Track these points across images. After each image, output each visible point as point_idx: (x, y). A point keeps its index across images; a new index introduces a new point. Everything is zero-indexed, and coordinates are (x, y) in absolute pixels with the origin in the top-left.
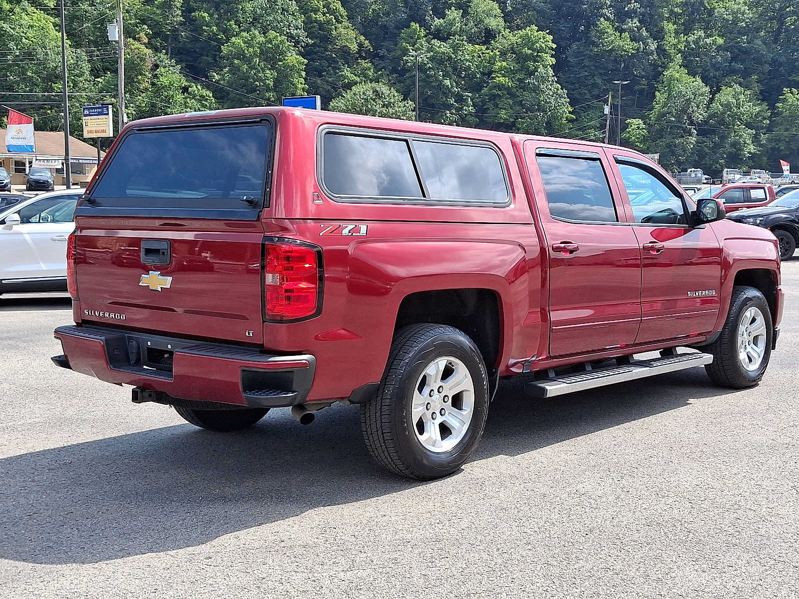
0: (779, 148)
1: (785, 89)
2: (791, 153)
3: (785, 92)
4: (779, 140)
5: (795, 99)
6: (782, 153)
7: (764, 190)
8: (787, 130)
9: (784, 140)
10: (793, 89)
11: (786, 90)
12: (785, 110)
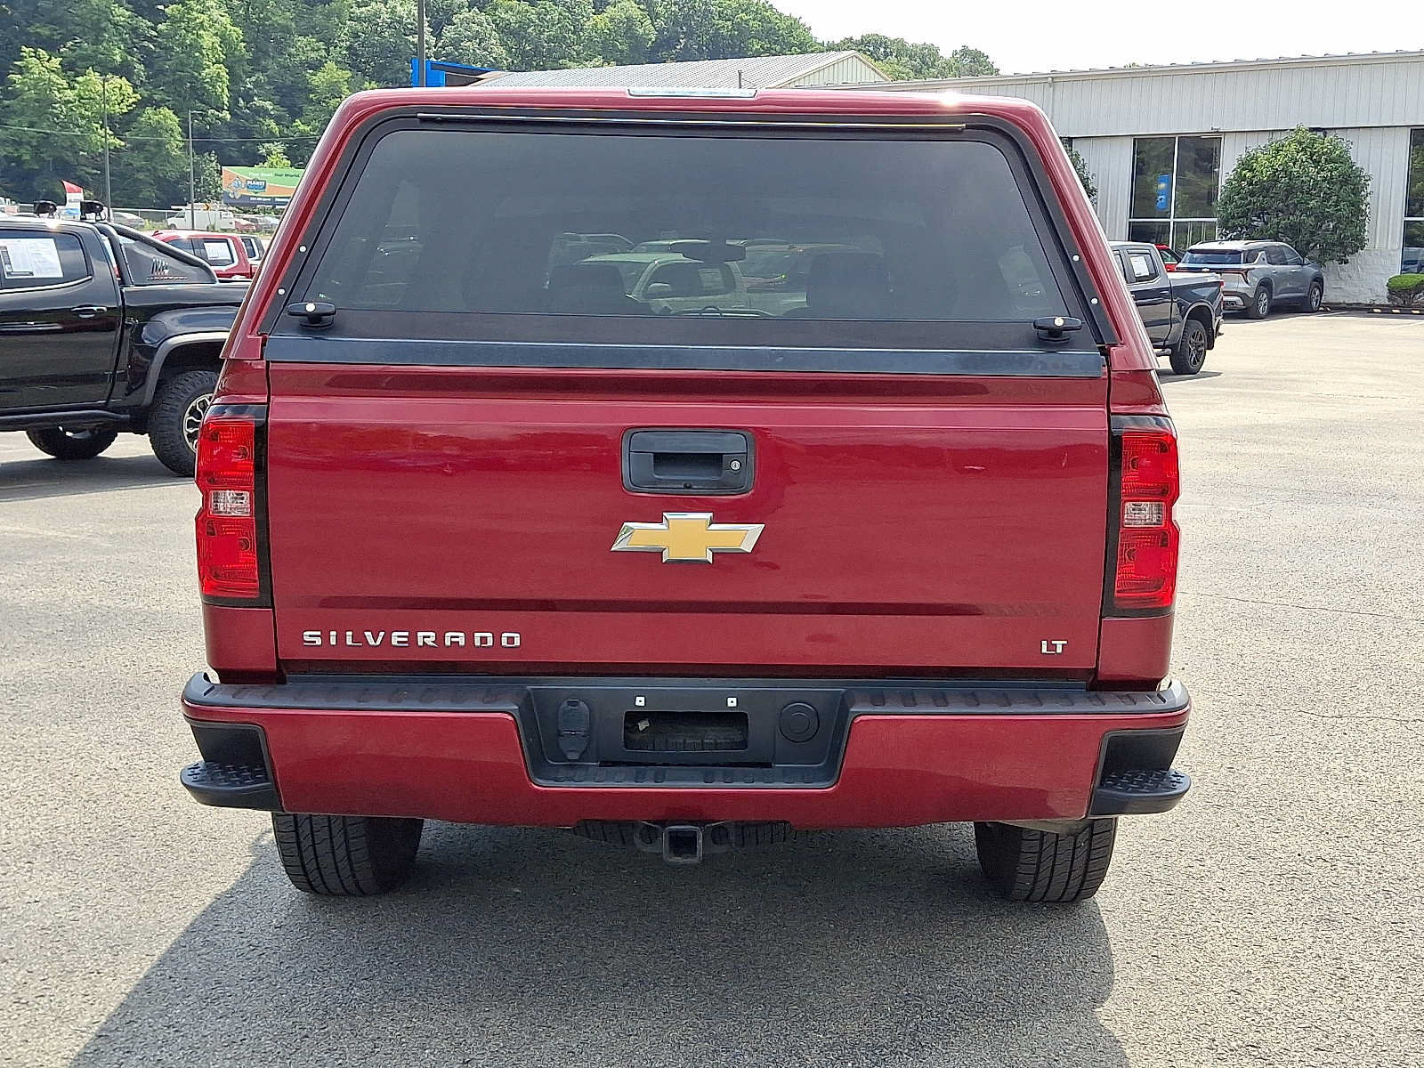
0: (20, 157)
1: (24, 48)
2: (42, 168)
3: (24, 54)
4: (20, 143)
5: (44, 69)
6: (26, 167)
7: (228, 245)
8: (32, 125)
9: (29, 143)
10: (39, 50)
11: (27, 50)
12: (26, 88)
